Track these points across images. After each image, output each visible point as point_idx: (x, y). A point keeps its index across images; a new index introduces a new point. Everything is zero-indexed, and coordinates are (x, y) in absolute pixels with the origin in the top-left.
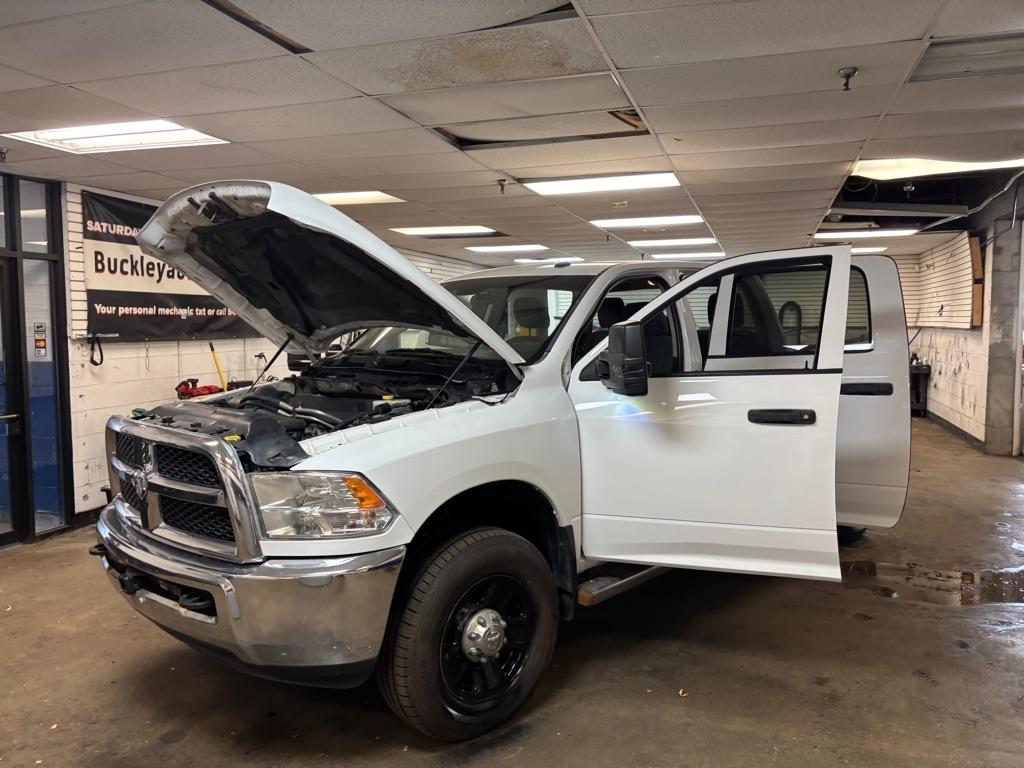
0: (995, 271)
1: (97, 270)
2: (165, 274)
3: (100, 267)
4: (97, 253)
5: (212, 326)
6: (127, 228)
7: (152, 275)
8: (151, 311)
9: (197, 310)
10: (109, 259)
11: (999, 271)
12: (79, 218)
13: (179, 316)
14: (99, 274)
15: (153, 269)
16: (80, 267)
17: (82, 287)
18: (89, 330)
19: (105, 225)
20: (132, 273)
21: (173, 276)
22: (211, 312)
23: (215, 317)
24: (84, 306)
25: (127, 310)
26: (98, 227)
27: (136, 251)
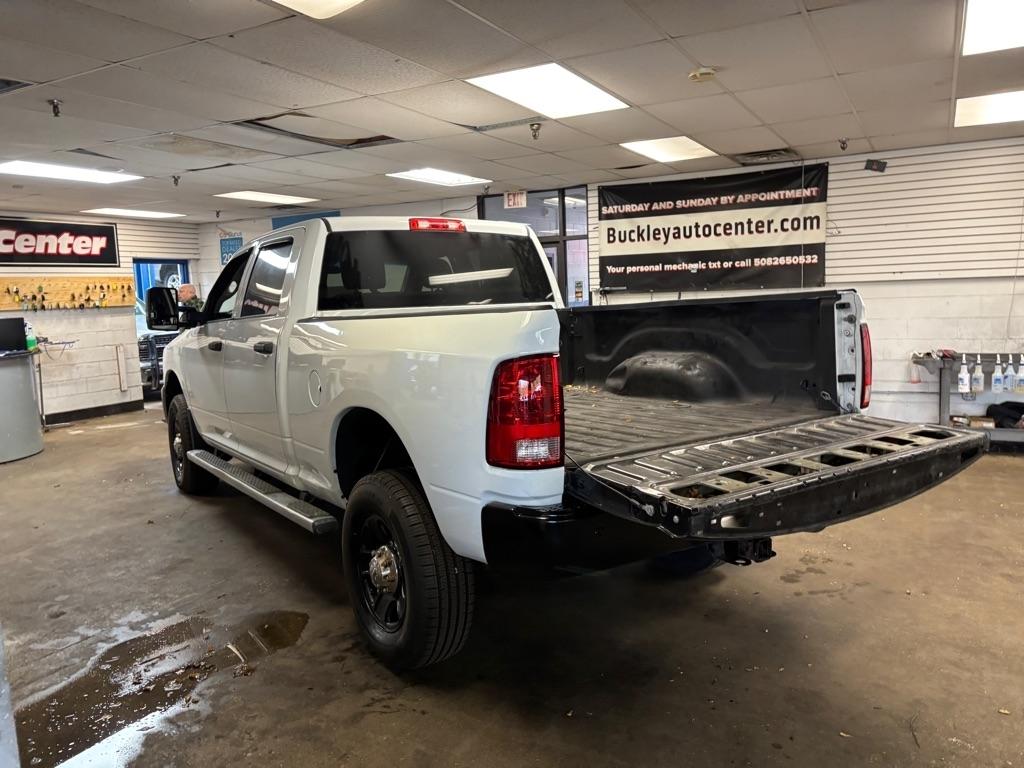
1: (609, 242)
2: (671, 236)
3: (611, 239)
4: (609, 229)
5: (731, 278)
6: (633, 205)
7: (658, 239)
8: (658, 268)
9: (710, 264)
10: (620, 232)
12: (597, 207)
13: (689, 271)
14: (611, 244)
15: (659, 233)
16: (596, 241)
17: (597, 255)
18: (601, 285)
19: (615, 207)
20: (639, 240)
21: (679, 237)
22: (727, 265)
23: (733, 269)
24: (597, 268)
25: (634, 269)
26: (611, 210)
27: (643, 222)
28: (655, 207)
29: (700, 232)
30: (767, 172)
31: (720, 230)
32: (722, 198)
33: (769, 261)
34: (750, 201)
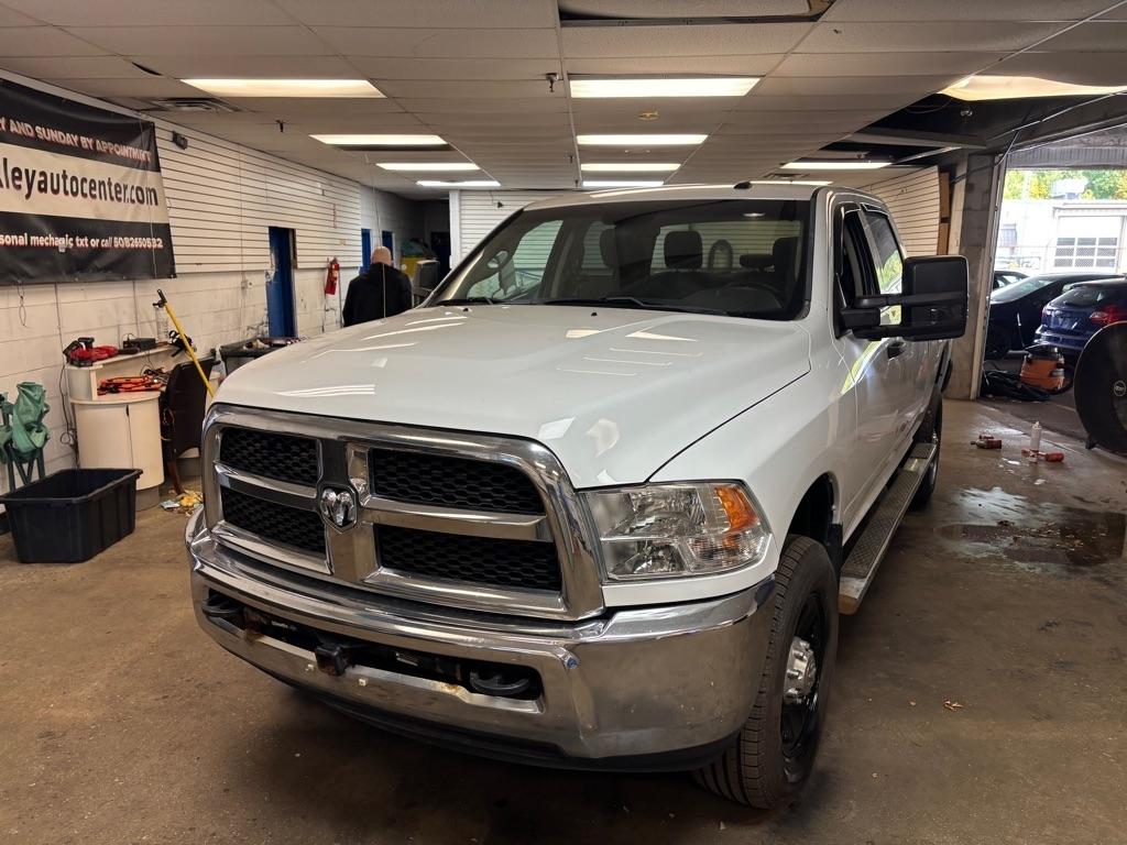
0: (966, 210)
2: (35, 186)
5: (97, 263)
7: (19, 187)
8: (22, 240)
9: (77, 239)
11: (970, 209)
13: (56, 248)
15: (20, 178)
21: (45, 190)
22: (94, 243)
23: (100, 250)
28: (13, 127)
29: (68, 189)
30: (117, 115)
31: (86, 187)
32: (82, 139)
33: (126, 242)
34: (107, 151)
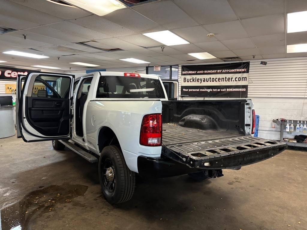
1: (184, 82)
2: (202, 81)
4: (184, 78)
5: (220, 94)
6: (192, 71)
7: (199, 82)
8: (198, 90)
9: (214, 90)
10: (187, 79)
12: (181, 71)
13: (207, 91)
15: (199, 80)
16: (180, 81)
17: (181, 85)
18: (181, 94)
20: (193, 82)
21: (205, 81)
22: (219, 90)
24: (181, 89)
25: (191, 90)
26: (185, 73)
27: (194, 76)
28: (198, 72)
29: (211, 80)
30: (231, 64)
31: (217, 80)
32: (218, 71)
33: (231, 90)
34: (226, 72)
